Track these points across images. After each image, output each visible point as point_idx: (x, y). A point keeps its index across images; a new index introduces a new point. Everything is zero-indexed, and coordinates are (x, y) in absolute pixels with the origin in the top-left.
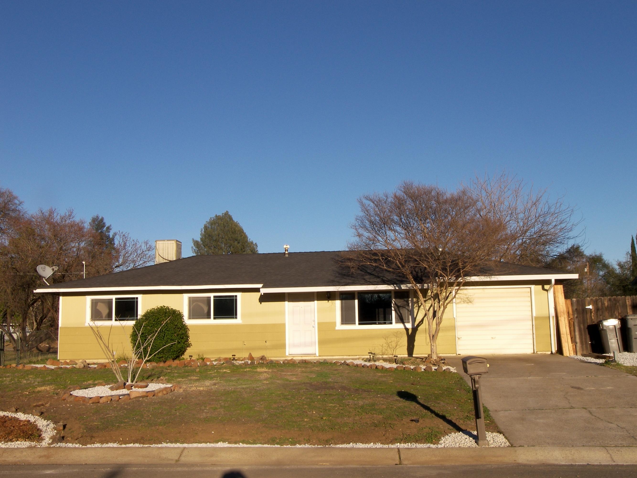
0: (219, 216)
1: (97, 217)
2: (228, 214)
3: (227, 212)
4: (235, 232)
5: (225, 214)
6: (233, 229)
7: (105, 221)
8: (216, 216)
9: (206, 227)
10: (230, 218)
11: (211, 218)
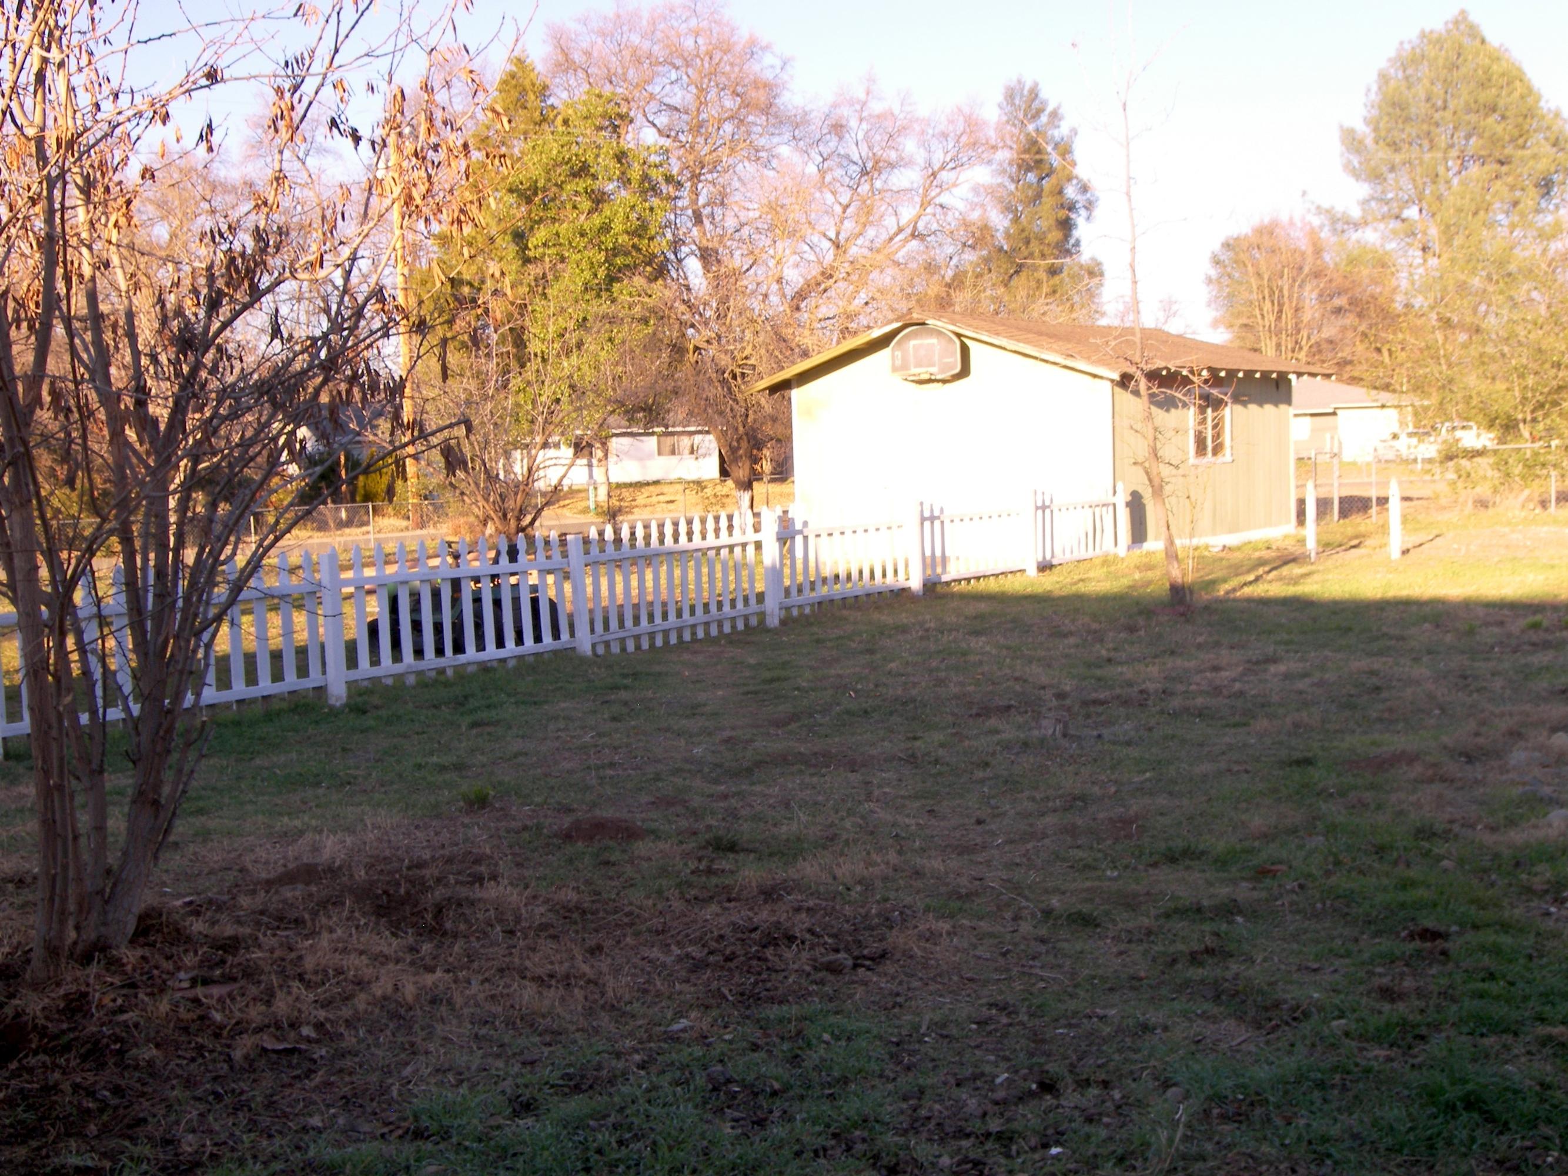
0: (1431, 32)
1: (1019, 82)
2: (1465, 19)
3: (1463, 12)
4: (1489, 80)
5: (1456, 23)
6: (1480, 72)
7: (1044, 94)
8: (1423, 35)
9: (1384, 78)
10: (1473, 31)
11: (1402, 43)
